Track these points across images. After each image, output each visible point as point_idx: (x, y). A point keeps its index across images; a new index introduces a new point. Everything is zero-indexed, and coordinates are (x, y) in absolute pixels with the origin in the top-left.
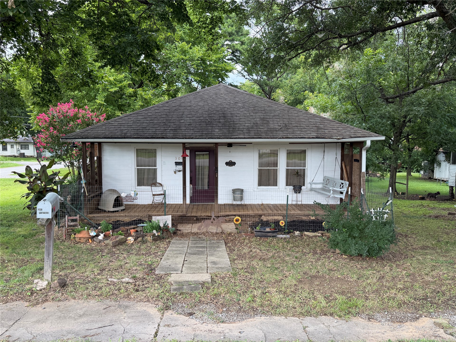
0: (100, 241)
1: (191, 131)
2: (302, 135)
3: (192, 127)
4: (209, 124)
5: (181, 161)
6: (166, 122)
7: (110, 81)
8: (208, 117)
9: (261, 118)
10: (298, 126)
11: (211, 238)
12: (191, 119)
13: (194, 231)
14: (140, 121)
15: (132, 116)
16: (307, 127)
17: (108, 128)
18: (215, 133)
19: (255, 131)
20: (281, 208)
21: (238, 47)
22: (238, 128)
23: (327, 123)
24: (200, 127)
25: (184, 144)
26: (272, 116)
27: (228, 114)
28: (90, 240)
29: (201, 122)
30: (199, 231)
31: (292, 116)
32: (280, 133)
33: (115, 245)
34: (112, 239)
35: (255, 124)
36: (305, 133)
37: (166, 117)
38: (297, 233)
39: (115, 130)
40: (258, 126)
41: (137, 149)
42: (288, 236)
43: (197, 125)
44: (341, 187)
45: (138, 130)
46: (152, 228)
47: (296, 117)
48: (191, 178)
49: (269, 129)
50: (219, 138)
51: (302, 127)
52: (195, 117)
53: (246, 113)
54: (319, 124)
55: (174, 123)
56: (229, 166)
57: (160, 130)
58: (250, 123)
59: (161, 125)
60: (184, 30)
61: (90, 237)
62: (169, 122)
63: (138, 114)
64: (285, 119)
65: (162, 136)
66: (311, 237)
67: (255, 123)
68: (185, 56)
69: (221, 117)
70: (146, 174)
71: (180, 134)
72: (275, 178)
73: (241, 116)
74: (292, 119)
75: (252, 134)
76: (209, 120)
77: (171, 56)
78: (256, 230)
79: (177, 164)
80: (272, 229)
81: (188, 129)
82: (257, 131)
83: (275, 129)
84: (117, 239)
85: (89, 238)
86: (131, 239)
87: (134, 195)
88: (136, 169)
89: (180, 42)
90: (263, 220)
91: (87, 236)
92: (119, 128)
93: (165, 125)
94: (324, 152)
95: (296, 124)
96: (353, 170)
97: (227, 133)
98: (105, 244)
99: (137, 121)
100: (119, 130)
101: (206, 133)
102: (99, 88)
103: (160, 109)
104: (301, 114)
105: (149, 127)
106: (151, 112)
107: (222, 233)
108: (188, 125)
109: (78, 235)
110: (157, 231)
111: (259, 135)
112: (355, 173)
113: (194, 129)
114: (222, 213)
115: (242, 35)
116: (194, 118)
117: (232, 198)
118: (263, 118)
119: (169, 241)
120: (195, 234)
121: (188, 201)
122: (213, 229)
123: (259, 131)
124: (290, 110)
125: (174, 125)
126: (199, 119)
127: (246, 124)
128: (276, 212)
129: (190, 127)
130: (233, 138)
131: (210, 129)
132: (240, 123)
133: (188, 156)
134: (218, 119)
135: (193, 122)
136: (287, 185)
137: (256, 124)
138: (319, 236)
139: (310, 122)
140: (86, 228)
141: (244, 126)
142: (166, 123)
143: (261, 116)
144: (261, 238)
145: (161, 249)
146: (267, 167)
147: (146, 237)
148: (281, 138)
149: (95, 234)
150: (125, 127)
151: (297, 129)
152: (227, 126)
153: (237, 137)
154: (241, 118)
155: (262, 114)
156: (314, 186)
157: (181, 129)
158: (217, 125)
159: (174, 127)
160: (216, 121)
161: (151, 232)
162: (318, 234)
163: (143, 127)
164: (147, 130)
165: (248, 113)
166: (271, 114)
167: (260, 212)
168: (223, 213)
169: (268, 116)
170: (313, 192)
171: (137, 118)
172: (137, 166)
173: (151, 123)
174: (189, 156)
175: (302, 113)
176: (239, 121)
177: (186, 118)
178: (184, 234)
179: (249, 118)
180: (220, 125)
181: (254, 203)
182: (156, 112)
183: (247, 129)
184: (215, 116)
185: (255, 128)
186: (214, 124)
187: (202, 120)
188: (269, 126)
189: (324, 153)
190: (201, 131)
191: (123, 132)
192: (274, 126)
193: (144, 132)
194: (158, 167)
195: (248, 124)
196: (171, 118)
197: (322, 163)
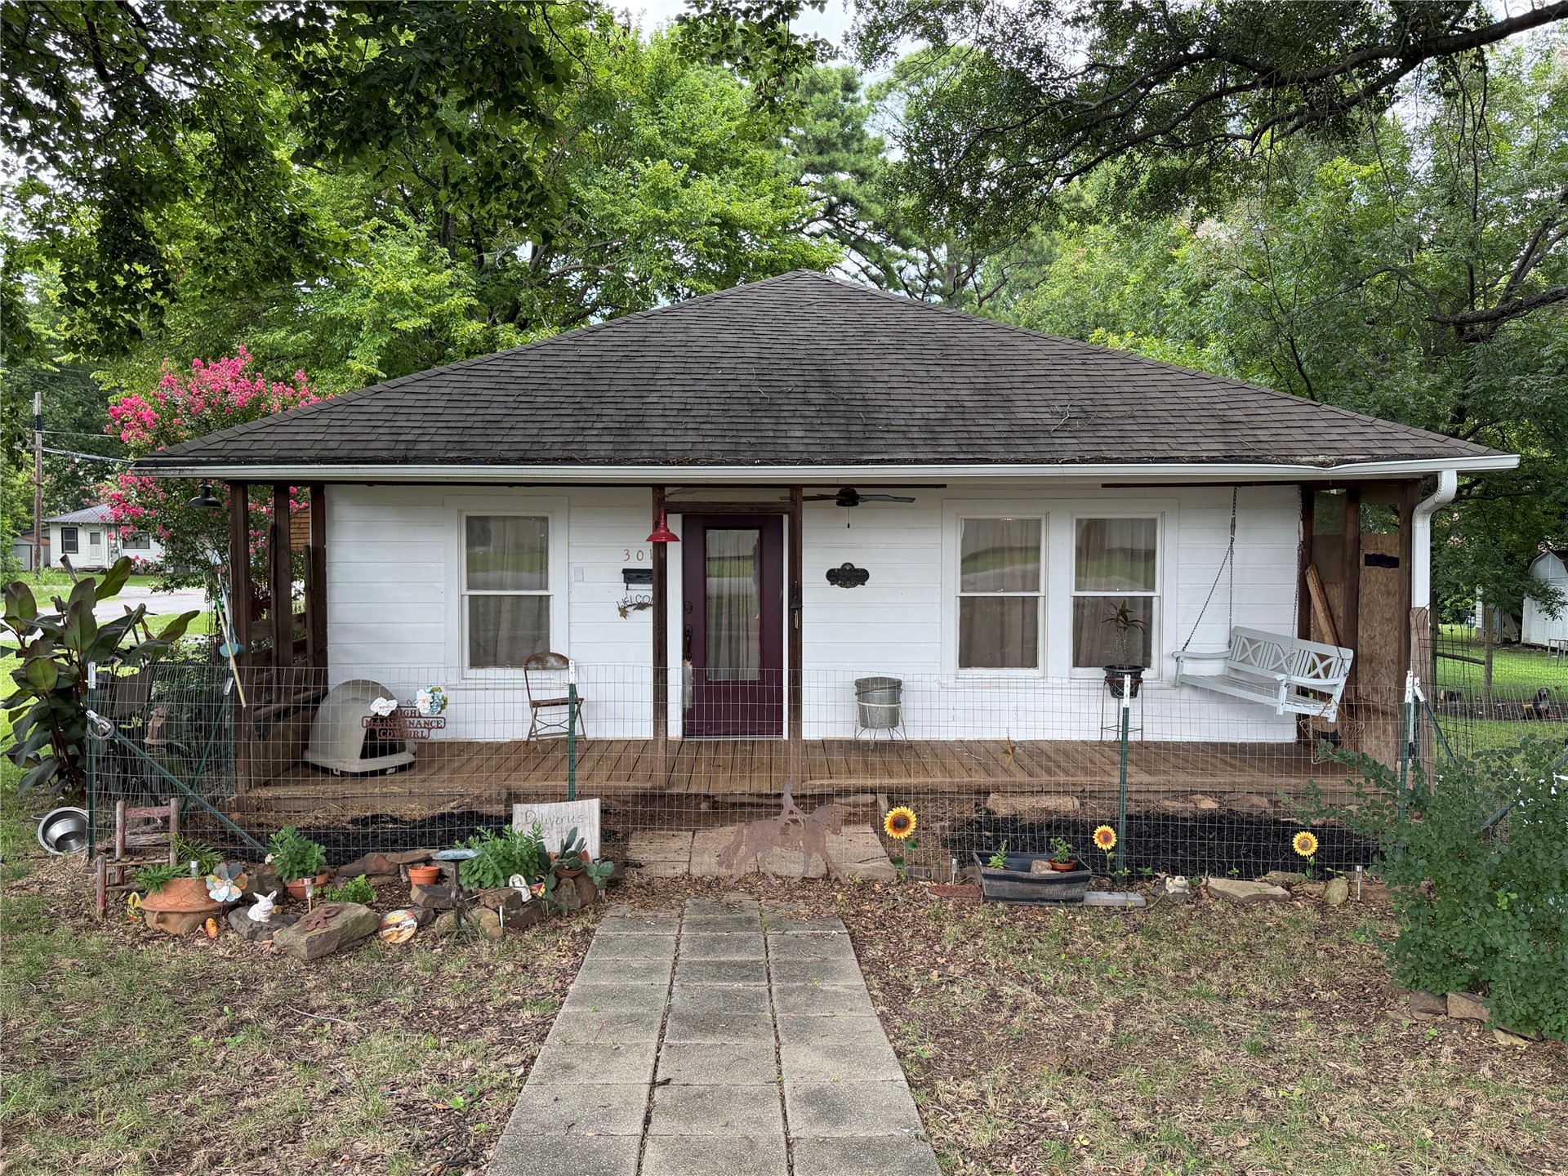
0: (255, 932)
1: (690, 432)
2: (1162, 450)
3: (692, 420)
4: (764, 407)
5: (647, 564)
6: (584, 400)
7: (401, 293)
8: (757, 383)
9: (978, 386)
10: (1137, 414)
11: (784, 909)
12: (687, 388)
13: (705, 868)
14: (478, 398)
15: (447, 378)
16: (1178, 420)
17: (341, 423)
18: (789, 441)
19: (960, 435)
20: (1061, 759)
21: (850, 189)
22: (885, 422)
23: (1255, 405)
24: (729, 420)
25: (658, 487)
26: (1022, 379)
27: (839, 373)
28: (210, 921)
29: (728, 401)
30: (723, 871)
31: (1102, 379)
32: (1067, 441)
33: (324, 953)
34: (309, 922)
35: (955, 410)
36: (1173, 440)
37: (586, 382)
38: (1175, 884)
39: (368, 430)
40: (967, 416)
41: (469, 519)
42: (1135, 898)
43: (712, 413)
44: (1320, 669)
45: (467, 431)
46: (504, 864)
47: (1122, 384)
48: (687, 633)
49: (1016, 428)
50: (811, 463)
51: (1156, 420)
52: (705, 383)
53: (913, 367)
54: (1225, 406)
55: (619, 406)
56: (841, 585)
57: (557, 432)
58: (931, 404)
59: (563, 412)
60: (663, 124)
61: (211, 906)
62: (597, 400)
63: (473, 373)
64: (1077, 391)
65: (566, 454)
66: (1243, 905)
67: (954, 404)
68: (667, 210)
69: (813, 384)
70: (506, 616)
71: (643, 447)
72: (1028, 635)
73: (893, 379)
74: (1107, 390)
75: (948, 444)
76: (764, 395)
77: (617, 210)
78: (988, 871)
79: (631, 576)
80: (1059, 866)
81: (674, 426)
82: (966, 435)
83: (1040, 428)
84: (335, 924)
85: (208, 913)
86: (401, 922)
87: (428, 705)
88: (466, 599)
89: (649, 162)
90: (994, 813)
91: (196, 903)
92: (387, 424)
93: (583, 412)
94: (1233, 526)
95: (1128, 408)
96: (1363, 600)
97: (841, 442)
98: (274, 949)
99: (466, 398)
100: (387, 430)
101: (753, 440)
102: (362, 321)
103: (562, 353)
104: (1140, 372)
105: (511, 418)
106: (527, 363)
107: (826, 877)
108: (675, 413)
109: (158, 902)
110: (527, 877)
111: (976, 449)
112: (1371, 612)
113: (702, 426)
114: (818, 782)
115: (860, 151)
116: (703, 388)
117: (856, 717)
118: (983, 386)
119: (586, 931)
120: (709, 886)
121: (675, 730)
122: (790, 863)
123: (973, 435)
124: (1091, 357)
125: (618, 412)
126: (721, 388)
127: (917, 410)
128: (1045, 778)
129: (686, 420)
130: (866, 462)
131: (769, 427)
132: (891, 403)
133: (675, 539)
134: (799, 390)
135: (698, 401)
136: (1077, 663)
137: (959, 410)
138: (1275, 898)
139: (1184, 401)
140: (194, 864)
141: (908, 416)
142: (586, 406)
143: (976, 380)
144: (1011, 907)
145: (542, 980)
146: (995, 591)
147: (476, 912)
148: (1073, 461)
149: (237, 894)
150: (413, 418)
151: (1135, 427)
152: (838, 414)
153: (886, 457)
154: (896, 385)
155: (978, 374)
156: (1189, 668)
157: (646, 425)
158: (798, 414)
159: (617, 418)
160: (792, 396)
161: (502, 883)
162: (1270, 885)
163: (488, 418)
164: (506, 432)
165: (920, 368)
166: (1015, 373)
167: (980, 779)
168: (825, 782)
169: (1003, 380)
170: (1186, 693)
171: (466, 385)
172: (469, 588)
173: (522, 406)
174: (680, 538)
175: (1140, 366)
176: (887, 397)
177: (668, 388)
178: (658, 884)
179: (926, 386)
180: (809, 411)
181: (943, 737)
182: (547, 364)
183: (924, 429)
184: (786, 378)
185: (954, 422)
186: (785, 408)
187: (736, 395)
188: (1013, 416)
189: (1233, 533)
190: (731, 433)
191: (403, 438)
192: (1036, 416)
193: (490, 439)
194: (556, 588)
195: (924, 410)
196: (606, 388)
197: (1225, 573)
